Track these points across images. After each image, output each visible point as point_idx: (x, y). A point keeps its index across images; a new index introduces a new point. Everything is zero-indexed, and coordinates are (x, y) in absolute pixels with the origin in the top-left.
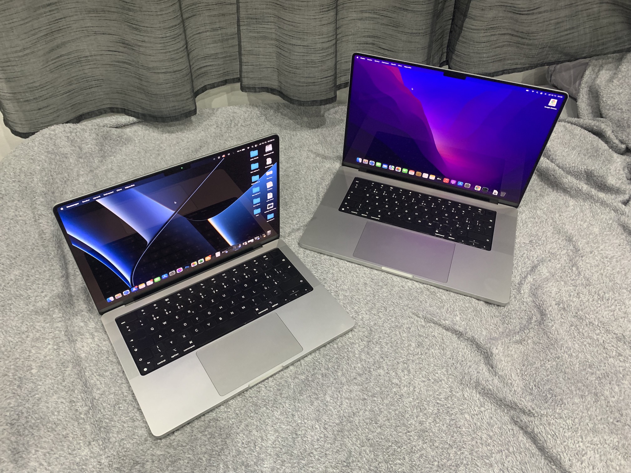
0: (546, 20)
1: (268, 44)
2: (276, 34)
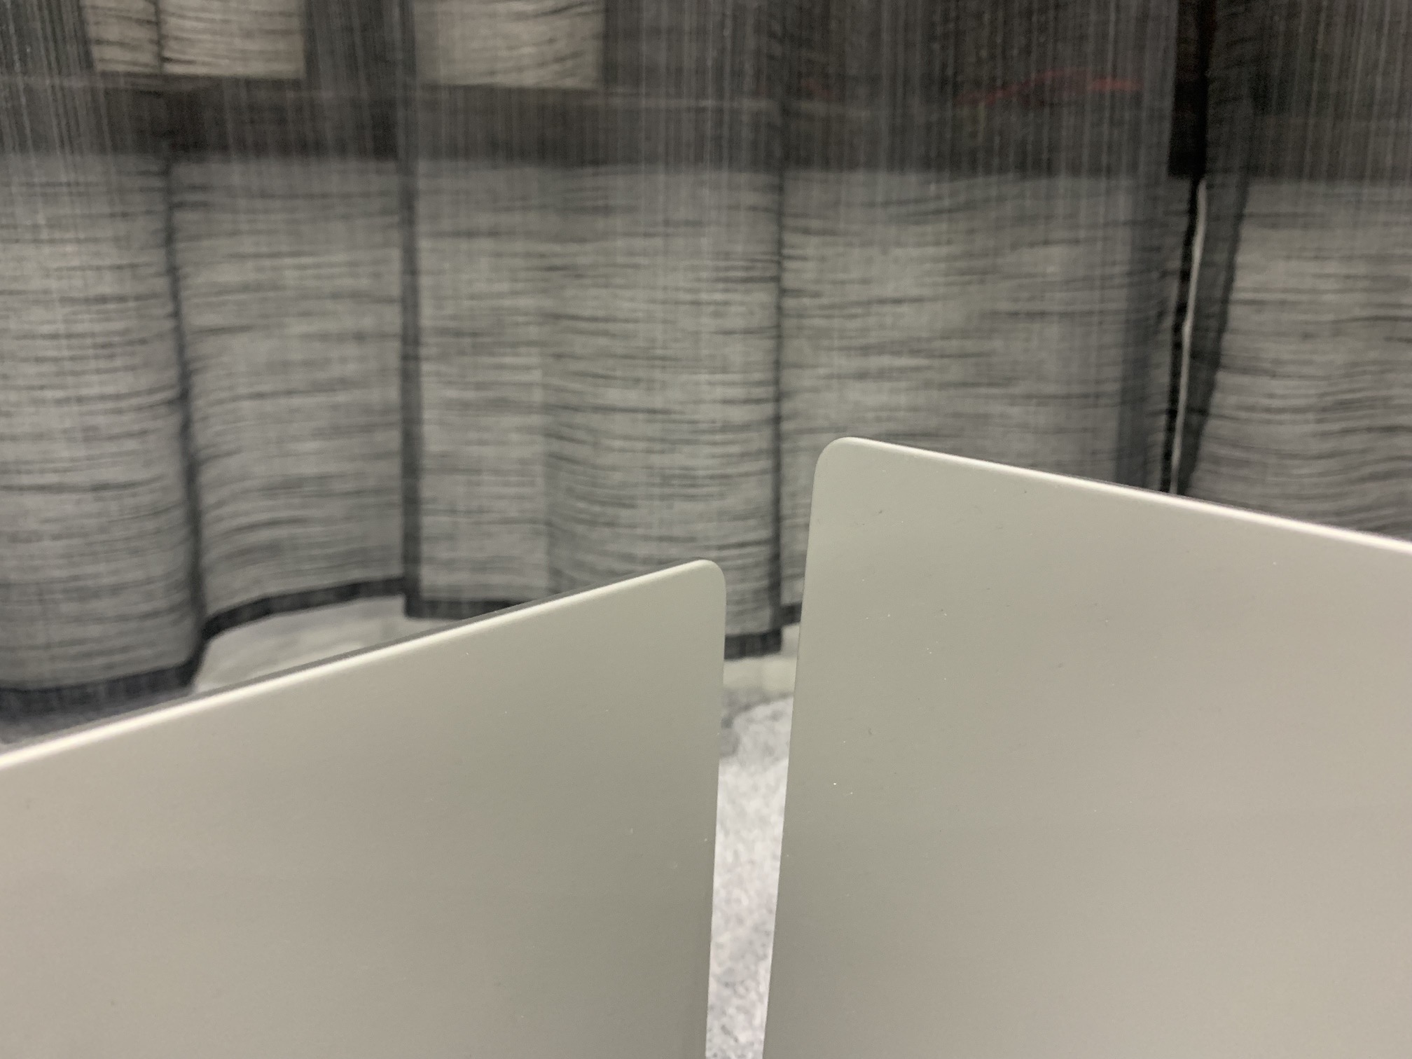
1: (519, 429)
2: (545, 387)
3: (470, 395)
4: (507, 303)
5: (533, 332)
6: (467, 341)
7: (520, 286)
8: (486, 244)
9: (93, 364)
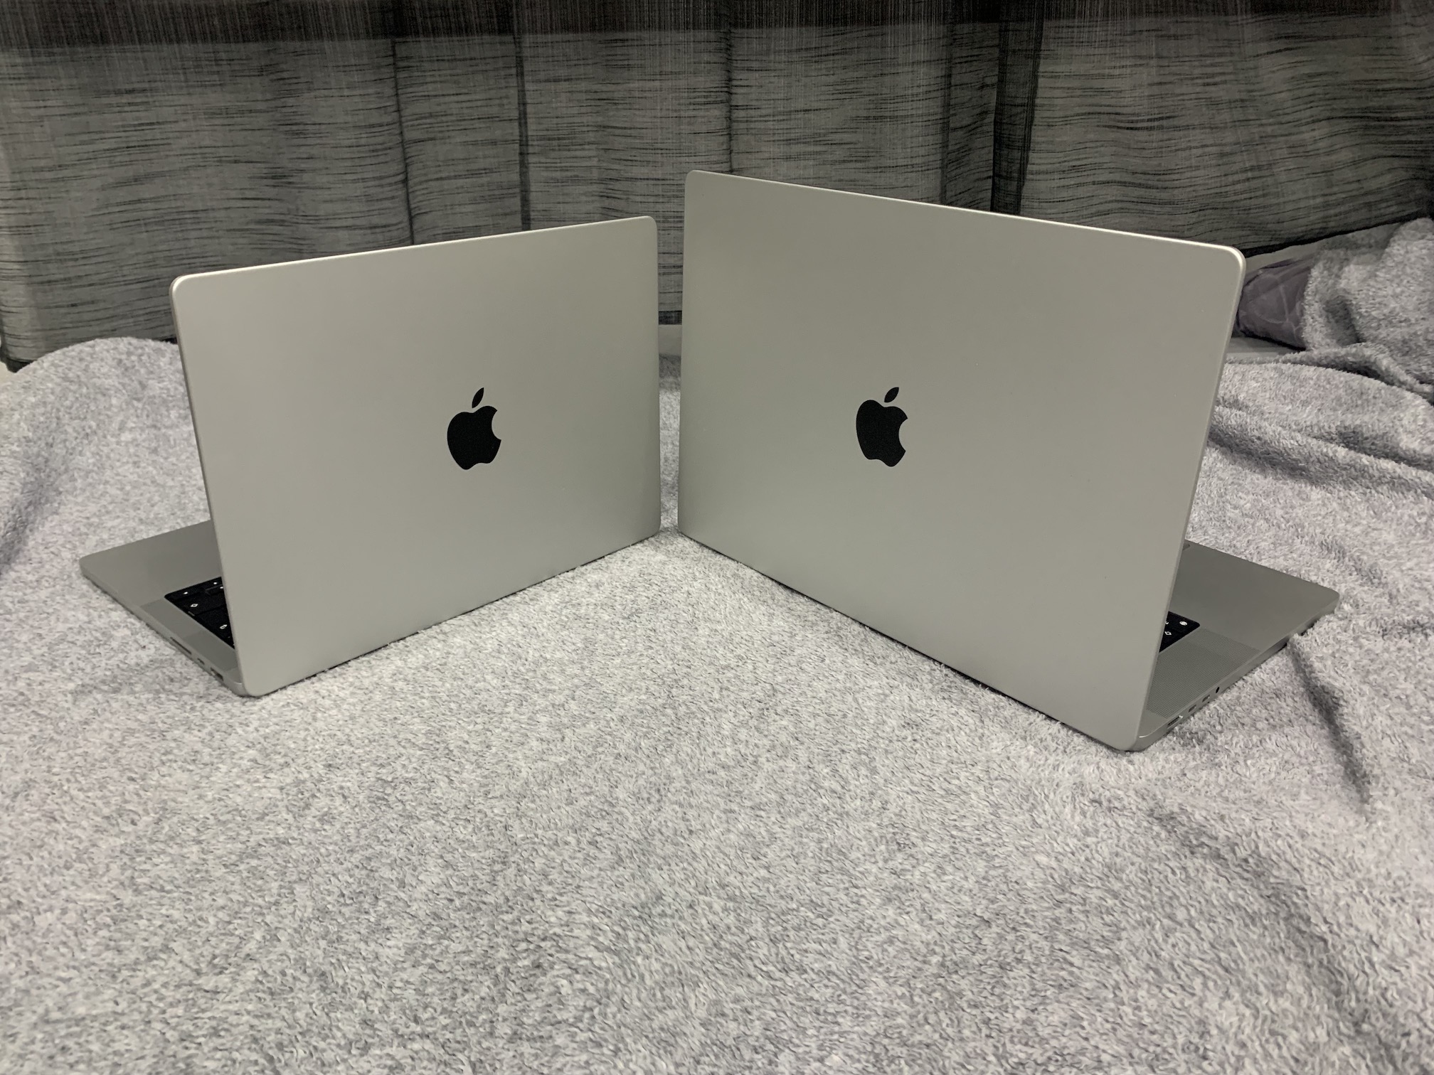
0: (1193, 144)
1: (585, 194)
2: (600, 168)
3: (558, 175)
4: (577, 120)
5: (591, 137)
6: (555, 143)
7: (583, 110)
8: (564, 86)
9: (368, 161)
